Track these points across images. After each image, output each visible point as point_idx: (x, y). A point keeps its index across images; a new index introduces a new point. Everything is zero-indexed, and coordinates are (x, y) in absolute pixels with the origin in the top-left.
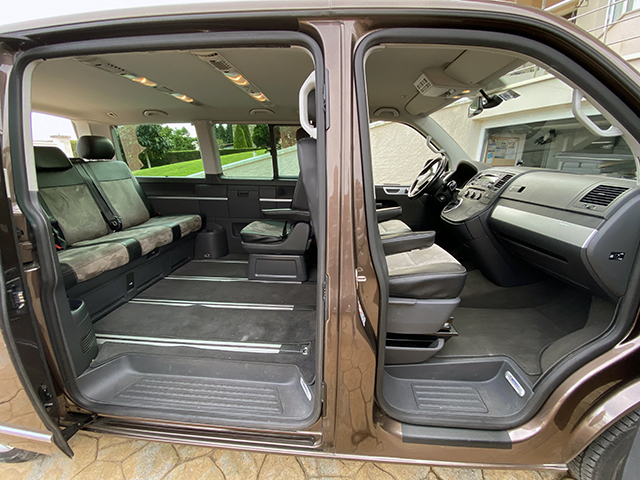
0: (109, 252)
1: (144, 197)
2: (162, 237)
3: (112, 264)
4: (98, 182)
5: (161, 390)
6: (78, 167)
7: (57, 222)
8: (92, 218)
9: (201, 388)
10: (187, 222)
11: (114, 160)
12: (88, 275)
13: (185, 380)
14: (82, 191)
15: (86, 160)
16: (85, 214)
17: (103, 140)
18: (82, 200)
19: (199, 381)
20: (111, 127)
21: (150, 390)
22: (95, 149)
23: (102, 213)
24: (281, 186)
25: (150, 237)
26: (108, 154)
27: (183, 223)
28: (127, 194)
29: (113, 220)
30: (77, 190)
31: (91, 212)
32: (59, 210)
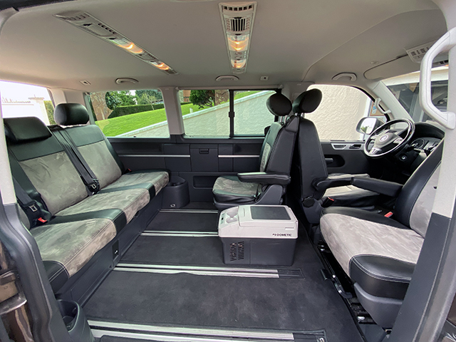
0: (98, 232)
1: (116, 155)
2: (142, 201)
3: (102, 244)
4: (76, 147)
6: (57, 134)
7: (40, 195)
8: (73, 185)
10: (159, 181)
11: (88, 125)
12: (79, 266)
14: (62, 158)
15: (64, 127)
16: (66, 181)
17: (78, 107)
18: (63, 167)
20: (84, 94)
22: (71, 116)
23: (82, 177)
24: (237, 144)
25: (132, 204)
26: (83, 119)
27: (156, 183)
28: (102, 156)
29: (92, 183)
30: (58, 158)
31: (72, 178)
32: (42, 182)
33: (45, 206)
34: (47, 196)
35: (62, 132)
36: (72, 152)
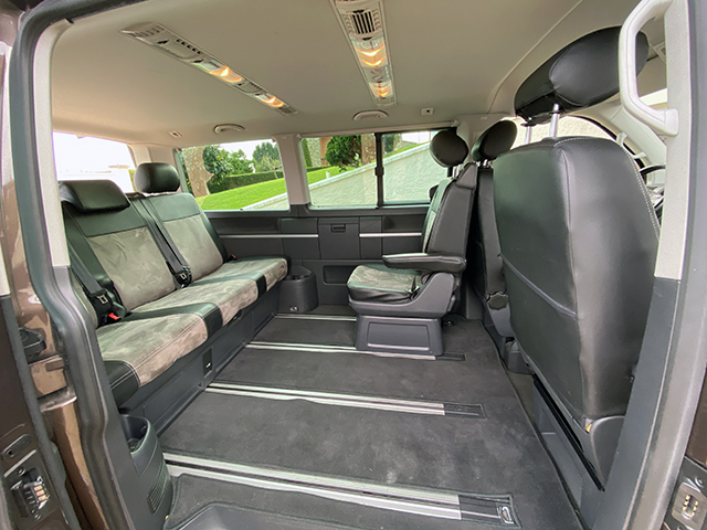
4: (162, 222)
6: (137, 205)
7: (112, 283)
8: (155, 272)
10: (273, 270)
11: (179, 193)
12: (154, 373)
15: (146, 195)
16: (147, 267)
18: (143, 248)
20: (175, 151)
22: (157, 180)
23: (167, 263)
24: (389, 216)
27: (268, 272)
28: (196, 235)
29: (181, 272)
30: (137, 235)
31: (154, 263)
32: (115, 266)
33: (118, 299)
34: (120, 285)
35: (144, 201)
36: (156, 229)
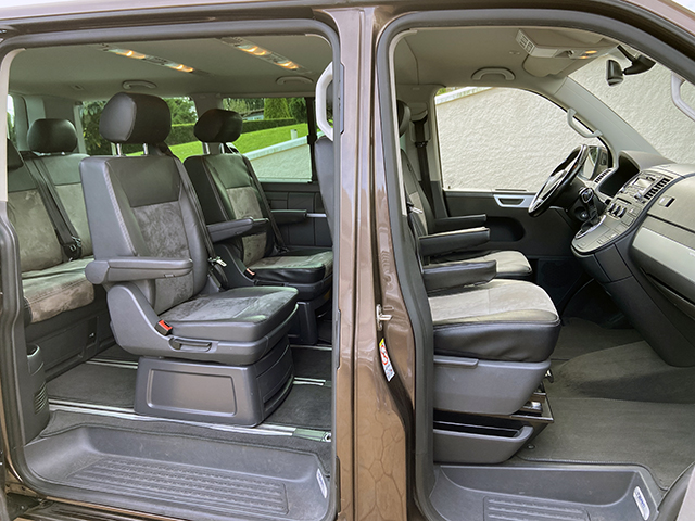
4: (54, 185)
5: (127, 474)
6: (29, 165)
8: (43, 239)
9: (180, 476)
11: (75, 154)
12: (43, 314)
13: (161, 466)
14: (32, 199)
15: (38, 154)
16: (35, 233)
17: (62, 124)
18: (33, 211)
19: (177, 468)
20: (75, 104)
21: (114, 472)
22: (51, 137)
23: (57, 232)
26: (68, 144)
29: (71, 243)
30: (27, 198)
31: (43, 230)
35: (37, 161)
36: (47, 193)
